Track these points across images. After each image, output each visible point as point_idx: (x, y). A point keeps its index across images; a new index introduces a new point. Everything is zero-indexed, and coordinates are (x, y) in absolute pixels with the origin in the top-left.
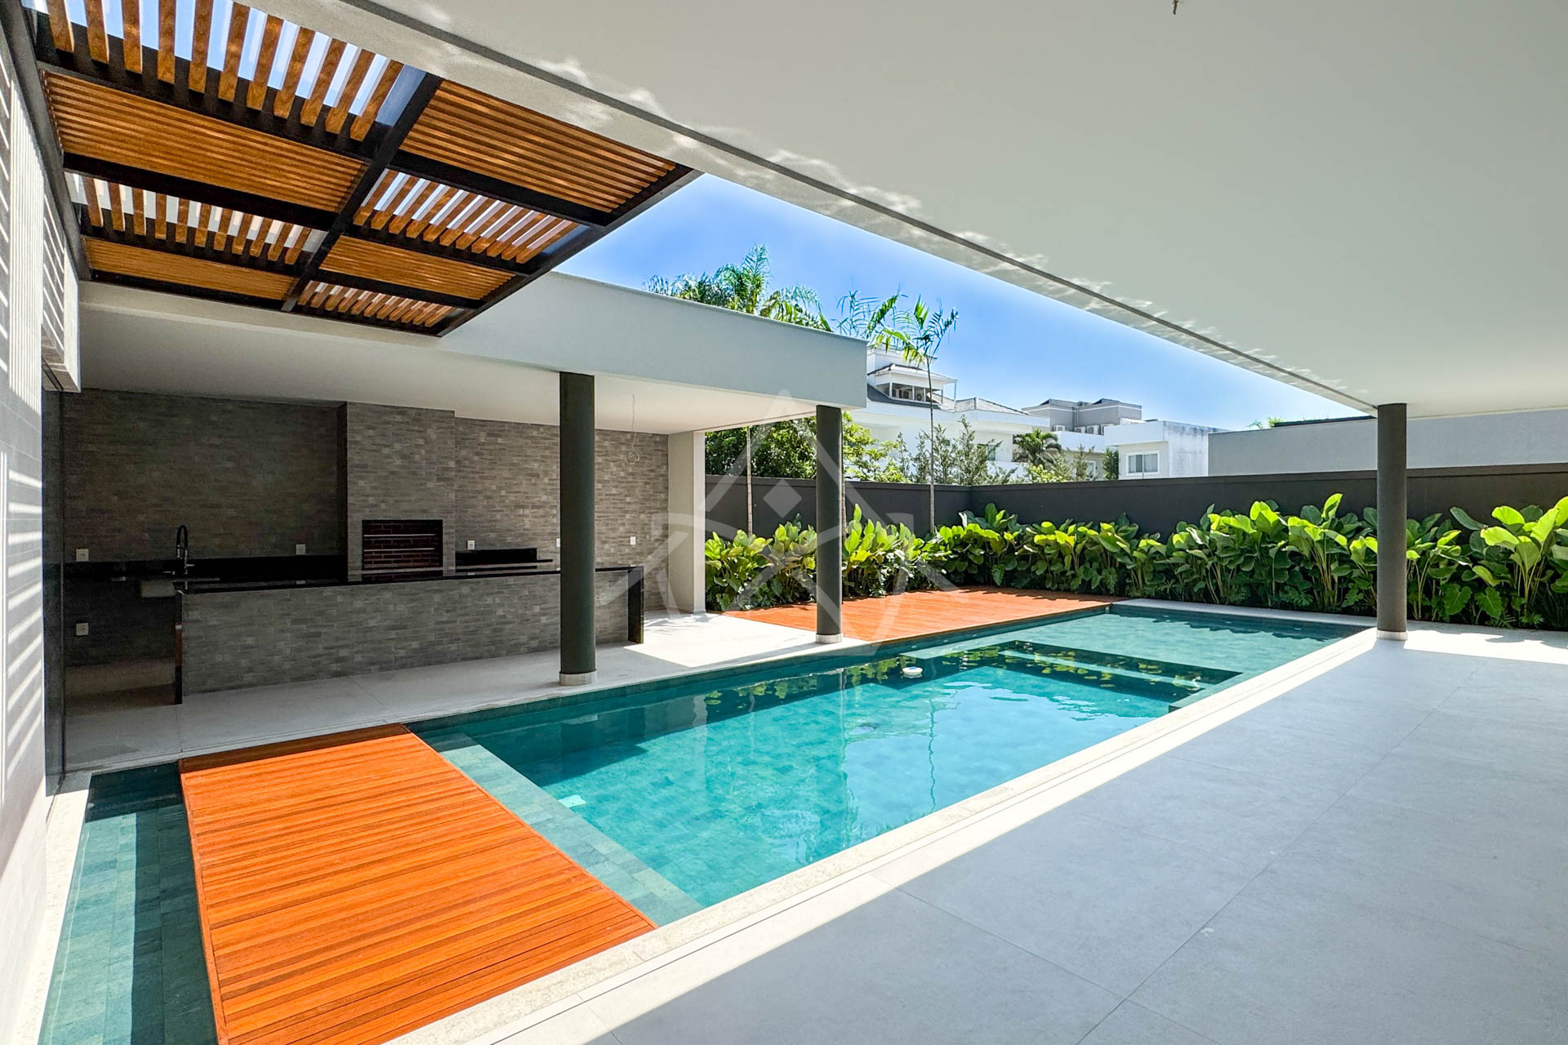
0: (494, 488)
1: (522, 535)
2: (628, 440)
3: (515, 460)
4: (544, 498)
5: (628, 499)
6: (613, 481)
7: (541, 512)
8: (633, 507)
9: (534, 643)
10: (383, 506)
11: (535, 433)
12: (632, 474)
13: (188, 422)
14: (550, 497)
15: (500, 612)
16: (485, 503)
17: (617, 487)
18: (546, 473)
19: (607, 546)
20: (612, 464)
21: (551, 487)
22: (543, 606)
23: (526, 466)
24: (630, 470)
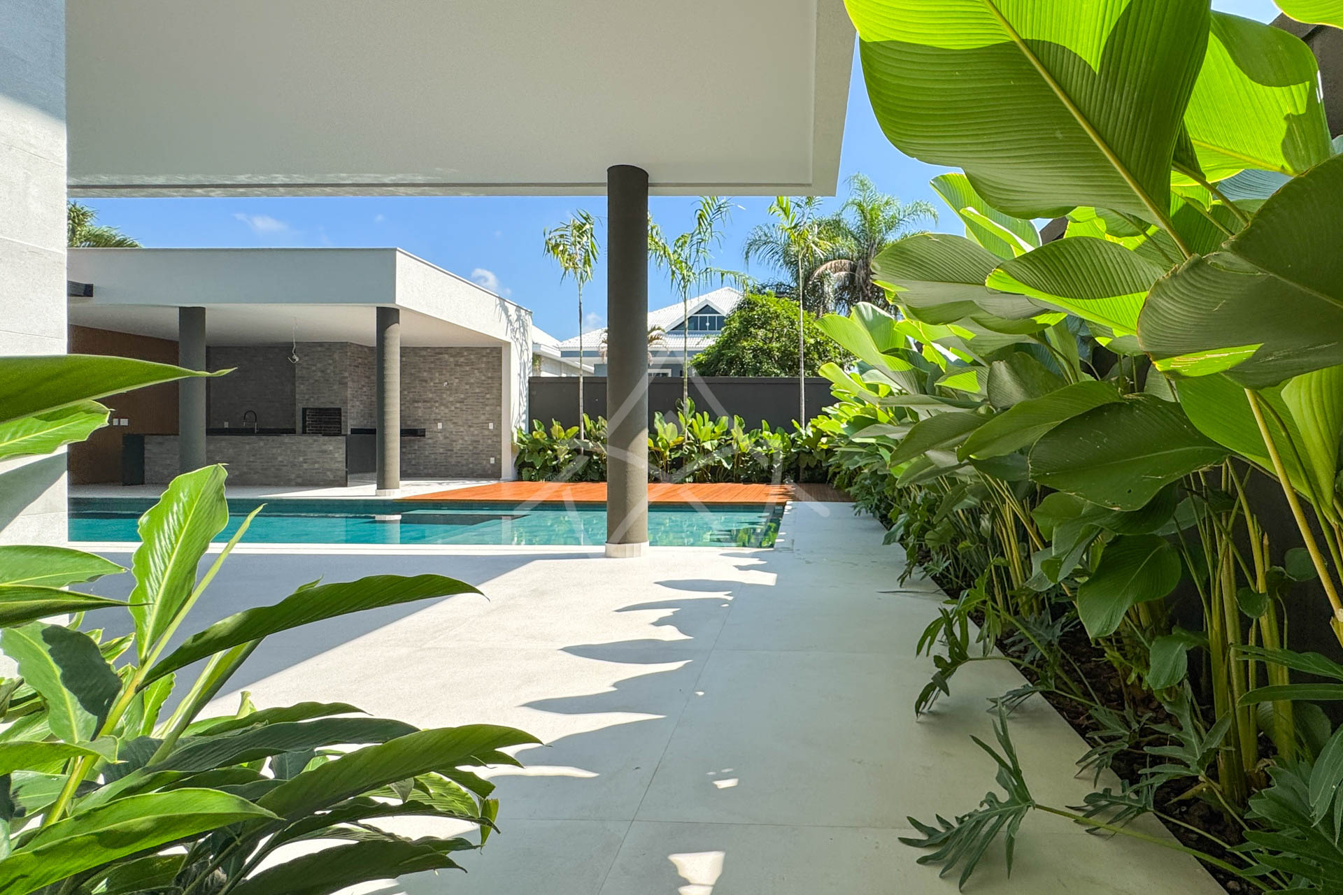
1: (417, 420)
2: (487, 354)
3: (413, 371)
4: (431, 396)
5: (488, 396)
6: (478, 383)
7: (428, 404)
8: (491, 402)
10: (312, 399)
11: (425, 353)
14: (435, 396)
17: (479, 387)
18: (432, 379)
19: (472, 429)
20: (476, 371)
21: (435, 388)
23: (420, 375)
24: (490, 375)
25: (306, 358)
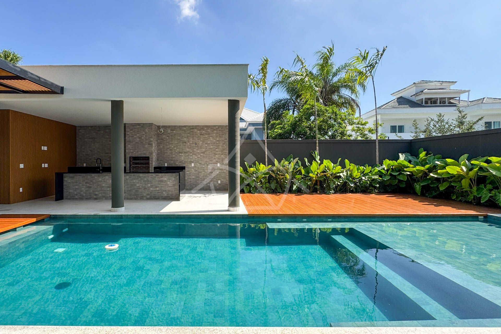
0: (173, 147)
1: (181, 162)
2: (217, 129)
3: (179, 138)
4: (188, 150)
5: (217, 150)
6: (211, 143)
7: (187, 154)
8: (218, 153)
9: (148, 197)
10: (134, 152)
11: (185, 129)
12: (218, 141)
13: (102, 132)
14: (190, 150)
15: (138, 185)
16: (170, 152)
17: (213, 145)
18: (188, 141)
20: (211, 137)
21: (190, 146)
22: (152, 184)
23: (182, 139)
24: (218, 139)
25: (131, 131)
